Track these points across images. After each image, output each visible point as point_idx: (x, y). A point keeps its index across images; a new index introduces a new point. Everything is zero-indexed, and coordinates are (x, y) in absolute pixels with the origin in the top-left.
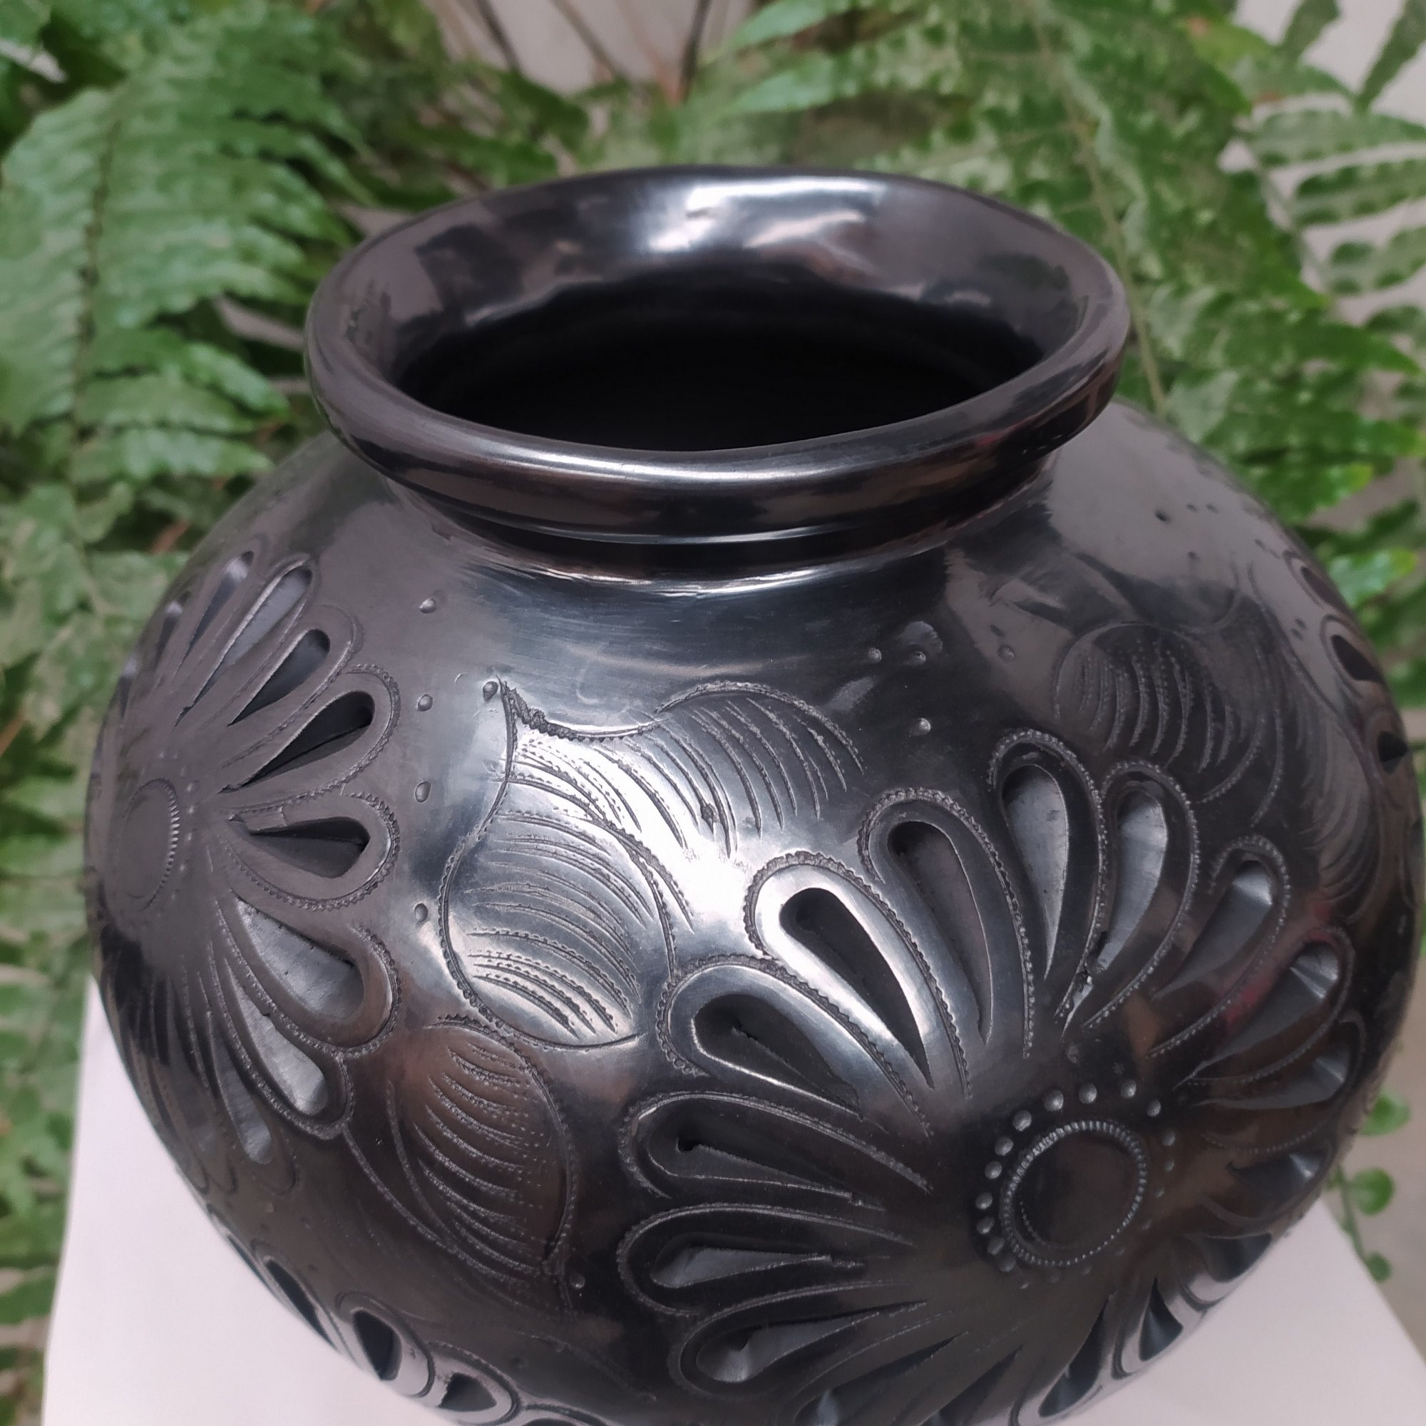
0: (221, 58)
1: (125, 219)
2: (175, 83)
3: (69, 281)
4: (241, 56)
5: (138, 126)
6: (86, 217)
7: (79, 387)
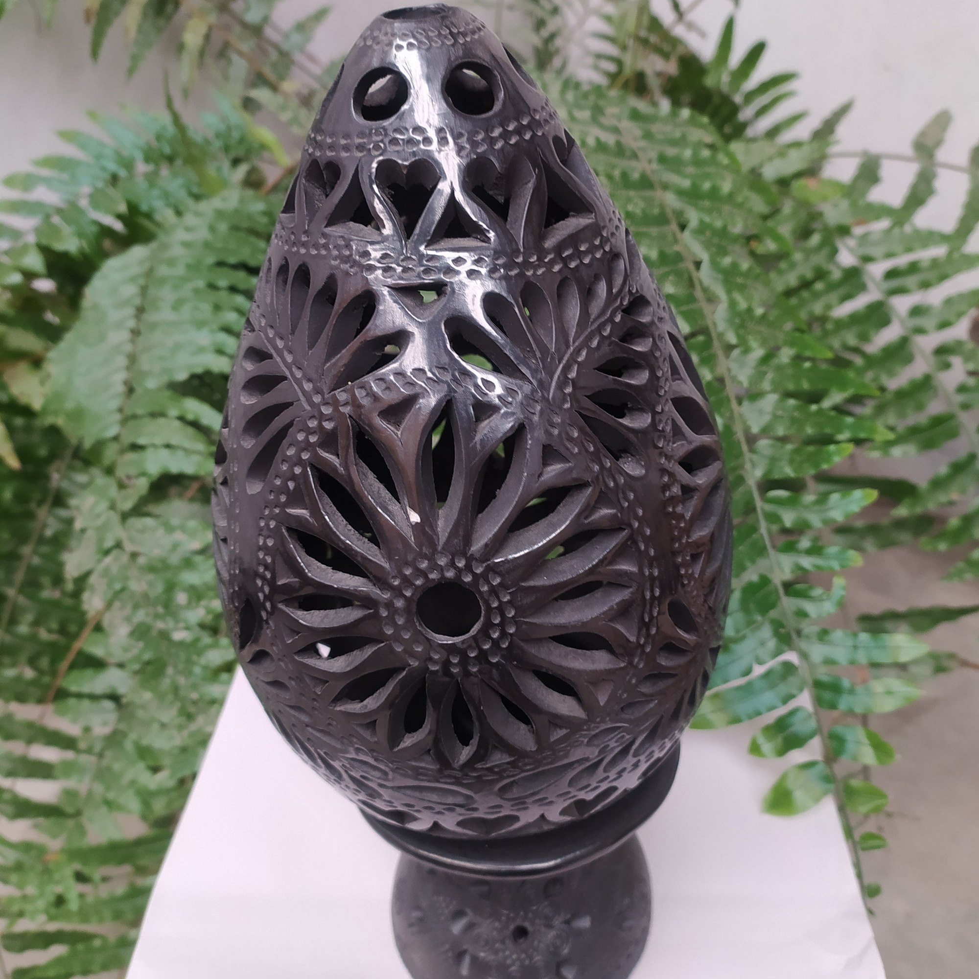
0: (212, 229)
1: (154, 326)
2: (186, 245)
3: (122, 361)
4: (223, 227)
5: (163, 270)
6: (131, 323)
7: (124, 421)
